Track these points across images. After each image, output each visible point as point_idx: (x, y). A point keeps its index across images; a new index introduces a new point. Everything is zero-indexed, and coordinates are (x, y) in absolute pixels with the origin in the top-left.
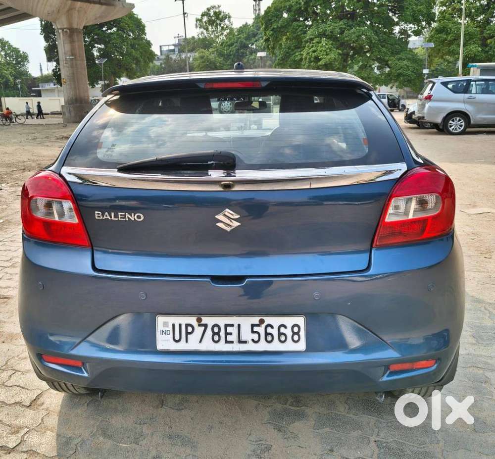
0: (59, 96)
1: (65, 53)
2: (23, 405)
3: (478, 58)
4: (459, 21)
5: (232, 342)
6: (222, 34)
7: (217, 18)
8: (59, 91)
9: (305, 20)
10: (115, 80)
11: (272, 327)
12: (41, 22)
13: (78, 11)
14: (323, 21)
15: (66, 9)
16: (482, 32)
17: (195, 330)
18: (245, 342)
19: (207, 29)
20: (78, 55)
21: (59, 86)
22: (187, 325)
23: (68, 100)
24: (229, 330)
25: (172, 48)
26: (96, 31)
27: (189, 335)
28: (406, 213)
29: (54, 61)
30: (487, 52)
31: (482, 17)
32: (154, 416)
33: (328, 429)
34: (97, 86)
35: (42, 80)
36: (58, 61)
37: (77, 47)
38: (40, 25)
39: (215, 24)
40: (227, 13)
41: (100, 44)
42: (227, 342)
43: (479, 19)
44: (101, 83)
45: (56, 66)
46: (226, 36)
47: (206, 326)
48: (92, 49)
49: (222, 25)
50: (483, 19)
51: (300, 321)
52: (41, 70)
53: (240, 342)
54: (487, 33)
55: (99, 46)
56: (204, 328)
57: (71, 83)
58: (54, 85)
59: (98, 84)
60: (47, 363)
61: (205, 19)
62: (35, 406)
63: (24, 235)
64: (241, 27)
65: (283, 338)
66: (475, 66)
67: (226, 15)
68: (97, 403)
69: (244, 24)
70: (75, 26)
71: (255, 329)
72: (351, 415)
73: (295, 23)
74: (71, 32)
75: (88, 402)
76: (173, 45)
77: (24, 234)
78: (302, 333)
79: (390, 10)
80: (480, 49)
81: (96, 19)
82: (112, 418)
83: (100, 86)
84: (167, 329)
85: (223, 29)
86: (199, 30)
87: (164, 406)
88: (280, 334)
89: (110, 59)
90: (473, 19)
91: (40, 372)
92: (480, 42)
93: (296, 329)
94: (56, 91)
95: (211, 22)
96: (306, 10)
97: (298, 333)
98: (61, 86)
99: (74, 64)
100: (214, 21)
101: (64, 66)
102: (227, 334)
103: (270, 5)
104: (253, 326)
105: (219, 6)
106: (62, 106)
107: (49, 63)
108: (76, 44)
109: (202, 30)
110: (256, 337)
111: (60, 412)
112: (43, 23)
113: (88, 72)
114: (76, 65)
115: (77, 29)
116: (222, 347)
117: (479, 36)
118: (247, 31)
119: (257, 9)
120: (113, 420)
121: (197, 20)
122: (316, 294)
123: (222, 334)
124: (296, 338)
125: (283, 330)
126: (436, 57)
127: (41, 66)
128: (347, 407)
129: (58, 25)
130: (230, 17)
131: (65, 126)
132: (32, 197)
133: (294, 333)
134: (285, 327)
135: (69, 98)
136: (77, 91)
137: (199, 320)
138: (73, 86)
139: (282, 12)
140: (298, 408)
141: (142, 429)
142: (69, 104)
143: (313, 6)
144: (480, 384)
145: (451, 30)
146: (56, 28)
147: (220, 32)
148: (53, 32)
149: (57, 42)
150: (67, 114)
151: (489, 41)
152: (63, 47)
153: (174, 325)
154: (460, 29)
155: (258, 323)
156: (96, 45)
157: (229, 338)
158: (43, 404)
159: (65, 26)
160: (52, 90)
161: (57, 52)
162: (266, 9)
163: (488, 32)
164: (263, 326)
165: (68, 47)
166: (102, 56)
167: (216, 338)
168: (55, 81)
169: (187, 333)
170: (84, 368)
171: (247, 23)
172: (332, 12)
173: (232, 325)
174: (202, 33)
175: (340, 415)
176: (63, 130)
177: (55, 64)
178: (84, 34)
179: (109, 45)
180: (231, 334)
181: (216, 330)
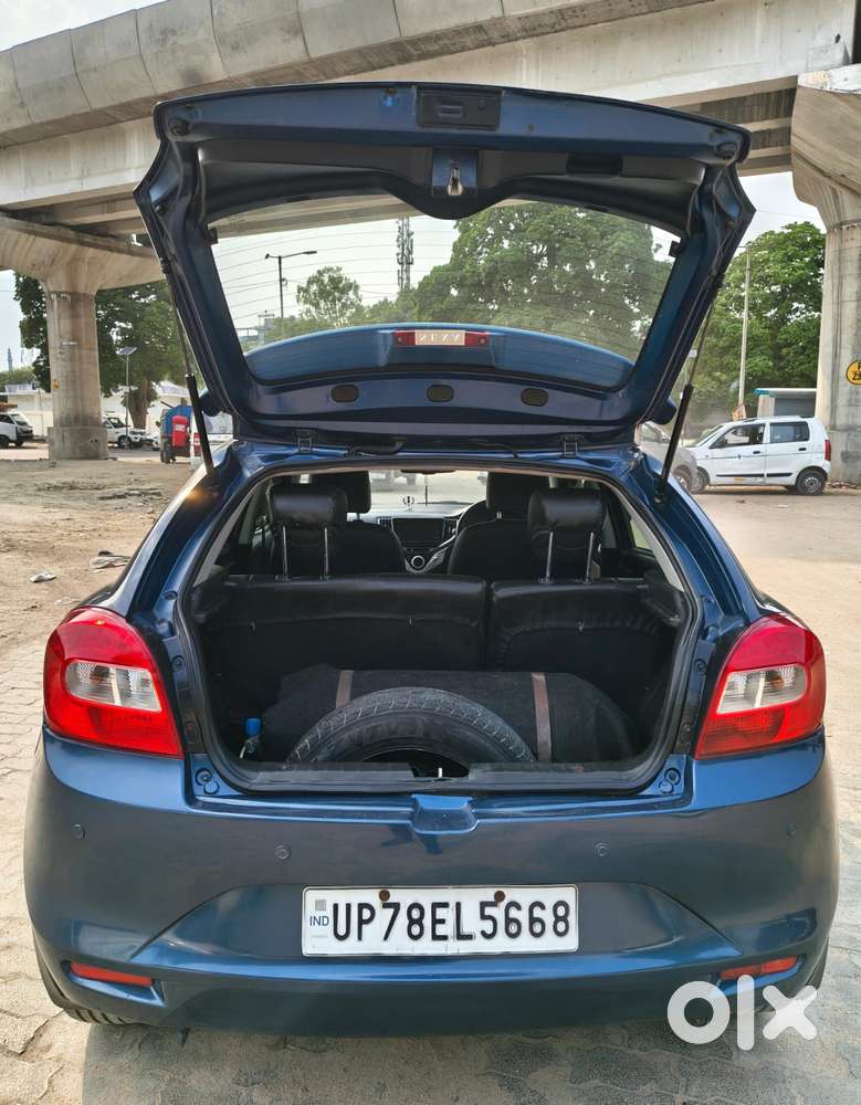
0: (41, 409)
1: (61, 336)
2: (9, 1052)
3: (768, 378)
4: (738, 316)
5: (445, 938)
6: (342, 315)
7: (336, 288)
8: (41, 400)
9: (486, 302)
10: (150, 385)
11: (519, 907)
12: (17, 279)
13: (89, 264)
14: (517, 306)
15: (67, 259)
16: (774, 337)
17: (376, 916)
18: (469, 937)
19: (317, 306)
20: (84, 340)
21: (43, 391)
22: (361, 906)
23: (61, 418)
24: (441, 913)
25: (255, 333)
26: (119, 299)
27: (364, 926)
28: (749, 697)
29: (38, 347)
30: (782, 368)
31: (773, 312)
32: (272, 1067)
33: (596, 1081)
34: (114, 394)
35: (10, 378)
36: (45, 349)
37: (83, 326)
38: (14, 284)
39: (330, 298)
40: (352, 281)
41: (125, 322)
42: (435, 937)
43: (769, 315)
44: (124, 389)
45: (41, 356)
46: (349, 318)
47: (396, 907)
48: (109, 329)
49: (343, 301)
50: (773, 316)
51: (568, 894)
52: (10, 360)
53: (460, 936)
54: (781, 337)
55: (123, 325)
56: (392, 910)
57: (68, 390)
58: (34, 388)
59: (117, 390)
60: (80, 979)
61: (314, 288)
62: (35, 1053)
63: (48, 730)
64: (376, 305)
65: (537, 928)
66: (767, 393)
67: (351, 284)
68: (158, 1042)
69: (382, 300)
70: (81, 289)
71: (489, 911)
72: (636, 1051)
73: (470, 306)
74: (74, 300)
75: (140, 1040)
76: (256, 328)
77: (47, 727)
78: (573, 919)
79: (627, 294)
80: (771, 364)
81: (120, 279)
82: (191, 1073)
83: (121, 393)
84: (322, 913)
85: (344, 306)
86: (303, 307)
87: (288, 1046)
88: (533, 920)
89: (142, 349)
90: (760, 317)
91: (62, 994)
92: (770, 352)
93: (561, 911)
94: (36, 400)
95: (324, 294)
96: (489, 284)
97: (564, 919)
98: (48, 391)
99: (77, 355)
100: (329, 294)
101: (57, 358)
102: (436, 922)
103: (428, 273)
104: (483, 905)
105: (339, 269)
106: (49, 429)
107: (25, 349)
108: (83, 320)
109: (308, 306)
110: (488, 926)
111: (86, 1064)
112: (21, 279)
113: (100, 368)
114: (80, 357)
115: (84, 294)
116: (426, 947)
117: (769, 342)
118: (387, 313)
119: (405, 277)
120: (192, 1076)
121: (300, 289)
122: (601, 846)
123: (427, 921)
124: (561, 927)
125: (537, 912)
126: (700, 374)
127: (9, 353)
128: (627, 1036)
129: (49, 286)
130: (357, 287)
131: (53, 466)
132: (71, 659)
133: (558, 919)
134: (542, 907)
135: (64, 415)
136: (80, 403)
137: (384, 896)
138: (71, 394)
139: (448, 286)
140: (539, 1041)
141: (249, 1095)
142: (62, 425)
143: (501, 280)
144: (847, 979)
145: (724, 330)
146: (45, 290)
147: (340, 311)
148: (38, 295)
149: (45, 315)
150: (57, 444)
151: (784, 351)
152: (57, 324)
153: (336, 907)
154: (739, 329)
155: (492, 899)
156: (116, 323)
157: (440, 930)
158: (49, 1047)
159: (63, 289)
160: (29, 398)
161: (45, 332)
162: (421, 279)
163: (783, 337)
164: (503, 905)
165: (66, 325)
166: (126, 343)
167: (416, 930)
168: (38, 383)
169: (361, 922)
170: (156, 990)
171: (386, 300)
172: (531, 291)
173: (445, 905)
174: (308, 311)
175: (615, 1050)
176: (50, 472)
177: (36, 352)
178: (97, 303)
179: (141, 324)
180: (442, 921)
181: (416, 914)
